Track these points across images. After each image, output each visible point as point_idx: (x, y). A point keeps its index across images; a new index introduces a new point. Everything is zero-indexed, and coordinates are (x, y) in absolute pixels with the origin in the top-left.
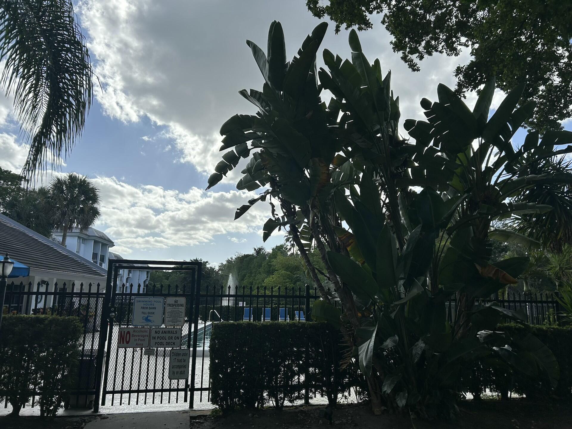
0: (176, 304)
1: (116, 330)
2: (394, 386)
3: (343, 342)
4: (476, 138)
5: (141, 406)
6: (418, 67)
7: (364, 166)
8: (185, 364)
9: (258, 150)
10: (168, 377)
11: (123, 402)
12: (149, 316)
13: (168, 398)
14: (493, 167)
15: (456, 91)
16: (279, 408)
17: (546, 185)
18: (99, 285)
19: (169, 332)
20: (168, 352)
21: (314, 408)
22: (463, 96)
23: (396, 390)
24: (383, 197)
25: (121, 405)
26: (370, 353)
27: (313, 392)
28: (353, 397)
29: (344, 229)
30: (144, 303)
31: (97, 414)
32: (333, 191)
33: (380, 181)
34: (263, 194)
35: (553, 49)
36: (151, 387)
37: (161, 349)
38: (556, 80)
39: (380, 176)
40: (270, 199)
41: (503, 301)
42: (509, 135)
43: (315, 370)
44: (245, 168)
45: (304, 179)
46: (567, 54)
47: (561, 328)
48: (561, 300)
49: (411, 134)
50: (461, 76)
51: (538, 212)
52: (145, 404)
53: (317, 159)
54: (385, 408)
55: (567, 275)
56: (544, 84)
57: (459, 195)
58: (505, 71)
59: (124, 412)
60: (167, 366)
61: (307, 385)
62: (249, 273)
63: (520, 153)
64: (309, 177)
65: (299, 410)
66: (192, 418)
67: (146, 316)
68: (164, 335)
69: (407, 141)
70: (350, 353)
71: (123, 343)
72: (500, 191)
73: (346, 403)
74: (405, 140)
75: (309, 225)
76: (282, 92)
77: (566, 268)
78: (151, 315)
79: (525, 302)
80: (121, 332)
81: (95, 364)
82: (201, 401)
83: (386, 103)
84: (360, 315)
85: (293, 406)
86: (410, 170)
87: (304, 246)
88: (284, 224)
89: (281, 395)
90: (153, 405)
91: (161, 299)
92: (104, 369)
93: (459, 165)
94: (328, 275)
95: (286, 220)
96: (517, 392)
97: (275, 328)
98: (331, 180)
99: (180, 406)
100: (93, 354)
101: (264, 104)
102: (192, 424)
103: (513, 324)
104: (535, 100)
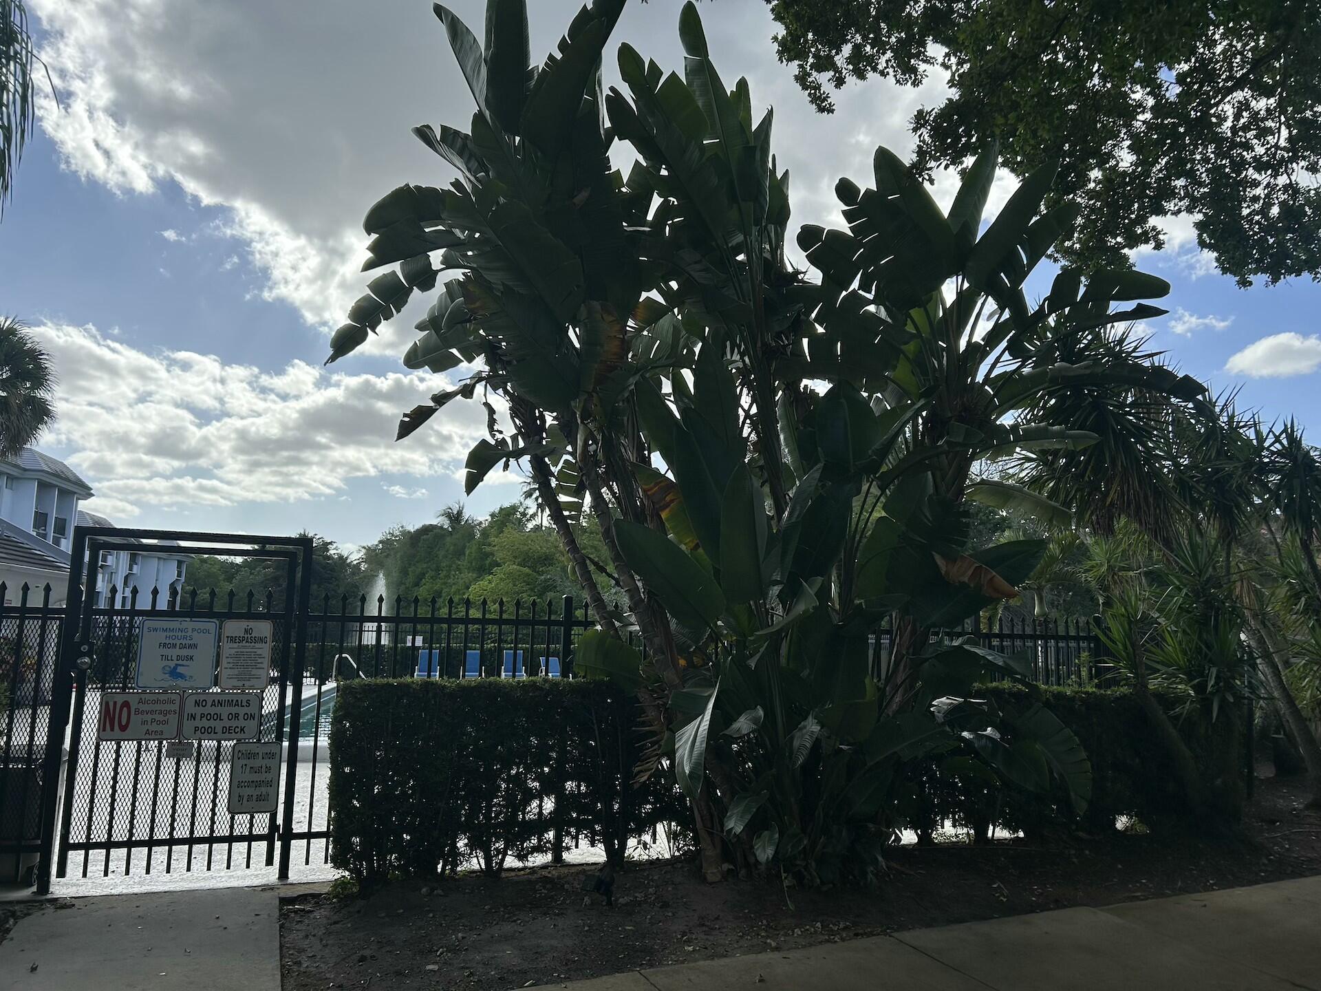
0: (248, 637)
1: (93, 701)
2: (749, 817)
3: (643, 724)
4: (949, 276)
5: (159, 877)
6: (830, 104)
7: (707, 329)
8: (269, 777)
9: (458, 274)
10: (225, 809)
11: (111, 868)
12: (180, 665)
13: (226, 857)
14: (983, 343)
15: (914, 165)
16: (492, 874)
17: (1089, 388)
18: (48, 589)
19: (230, 703)
20: (226, 749)
21: (573, 870)
22: (927, 178)
23: (755, 827)
24: (745, 400)
25: (106, 874)
26: (700, 745)
27: (572, 836)
28: (662, 845)
29: (656, 472)
30: (168, 634)
31: (44, 897)
32: (632, 380)
33: (740, 365)
34: (468, 382)
35: (1123, 89)
36: (183, 833)
37: (210, 744)
38: (1126, 159)
39: (739, 352)
40: (485, 395)
41: (989, 636)
42: (1020, 274)
43: (579, 786)
44: (424, 316)
45: (567, 349)
46: (1151, 102)
47: (1102, 692)
48: (1105, 634)
49: (813, 259)
50: (925, 133)
51: (1071, 447)
52: (168, 871)
53: (596, 305)
54: (731, 867)
55: (1121, 582)
56: (1100, 165)
57: (909, 402)
58: (1021, 130)
59: (114, 892)
60: (224, 784)
61: (559, 821)
62: (432, 570)
63: (1041, 315)
64: (577, 346)
65: (539, 876)
66: (284, 901)
67: (172, 664)
68: (218, 710)
69: (802, 275)
70: (656, 746)
71: (112, 730)
72: (995, 396)
73: (646, 857)
74: (797, 272)
75: (575, 458)
76: (517, 139)
77: (1123, 569)
78: (184, 662)
79: (1034, 637)
80: (107, 704)
81: (39, 780)
82: (307, 863)
83: (759, 185)
84: (682, 662)
85: (524, 868)
86: (805, 341)
87: (562, 506)
88: (518, 454)
89: (497, 845)
90: (189, 874)
91: (211, 625)
92: (62, 792)
93: (912, 336)
94: (616, 576)
95: (521, 444)
96: (1006, 826)
97: (490, 694)
98: (630, 355)
99: (257, 876)
100: (34, 757)
101: (474, 164)
102: (284, 916)
103: (1006, 684)
104: (1079, 199)
